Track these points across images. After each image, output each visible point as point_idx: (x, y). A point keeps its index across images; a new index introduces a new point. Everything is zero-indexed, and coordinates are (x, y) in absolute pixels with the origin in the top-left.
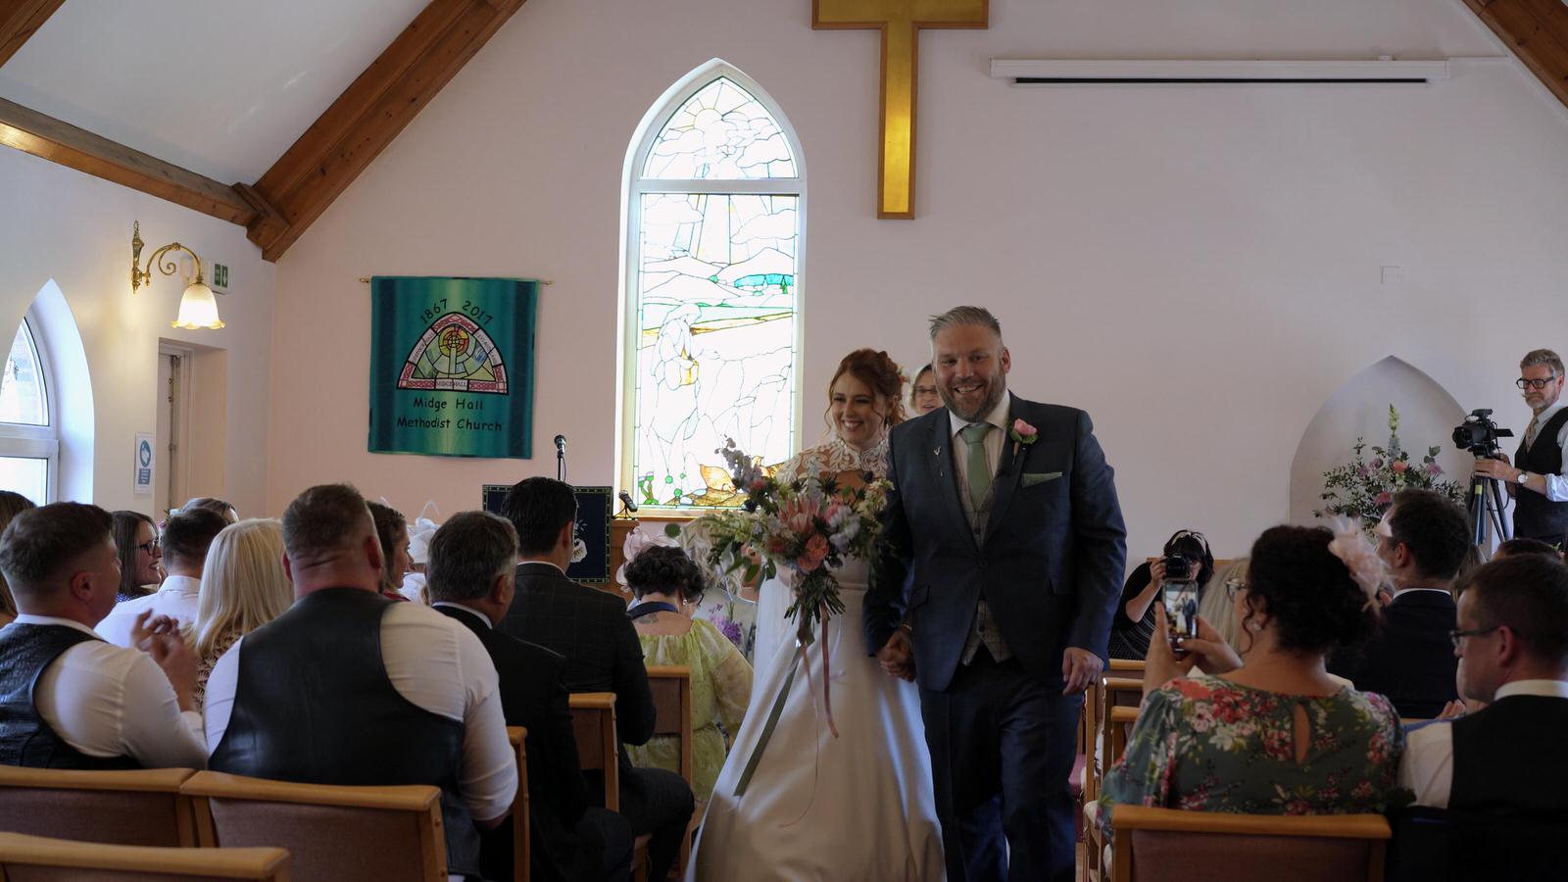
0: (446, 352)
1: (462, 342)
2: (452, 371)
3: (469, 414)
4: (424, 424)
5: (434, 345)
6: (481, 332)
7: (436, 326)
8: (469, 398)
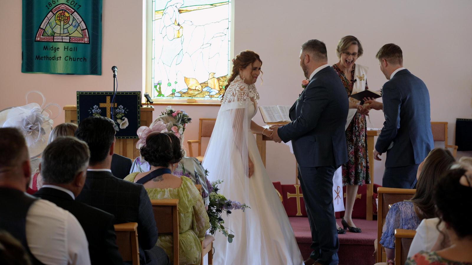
0: (59, 23)
1: (66, 18)
2: (62, 32)
3: (70, 54)
4: (48, 58)
5: (53, 20)
6: (75, 13)
7: (53, 10)
8: (71, 46)
